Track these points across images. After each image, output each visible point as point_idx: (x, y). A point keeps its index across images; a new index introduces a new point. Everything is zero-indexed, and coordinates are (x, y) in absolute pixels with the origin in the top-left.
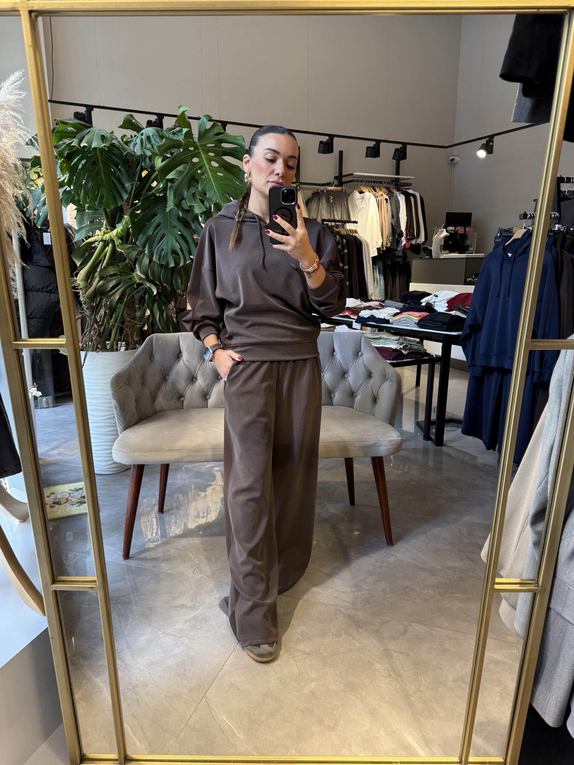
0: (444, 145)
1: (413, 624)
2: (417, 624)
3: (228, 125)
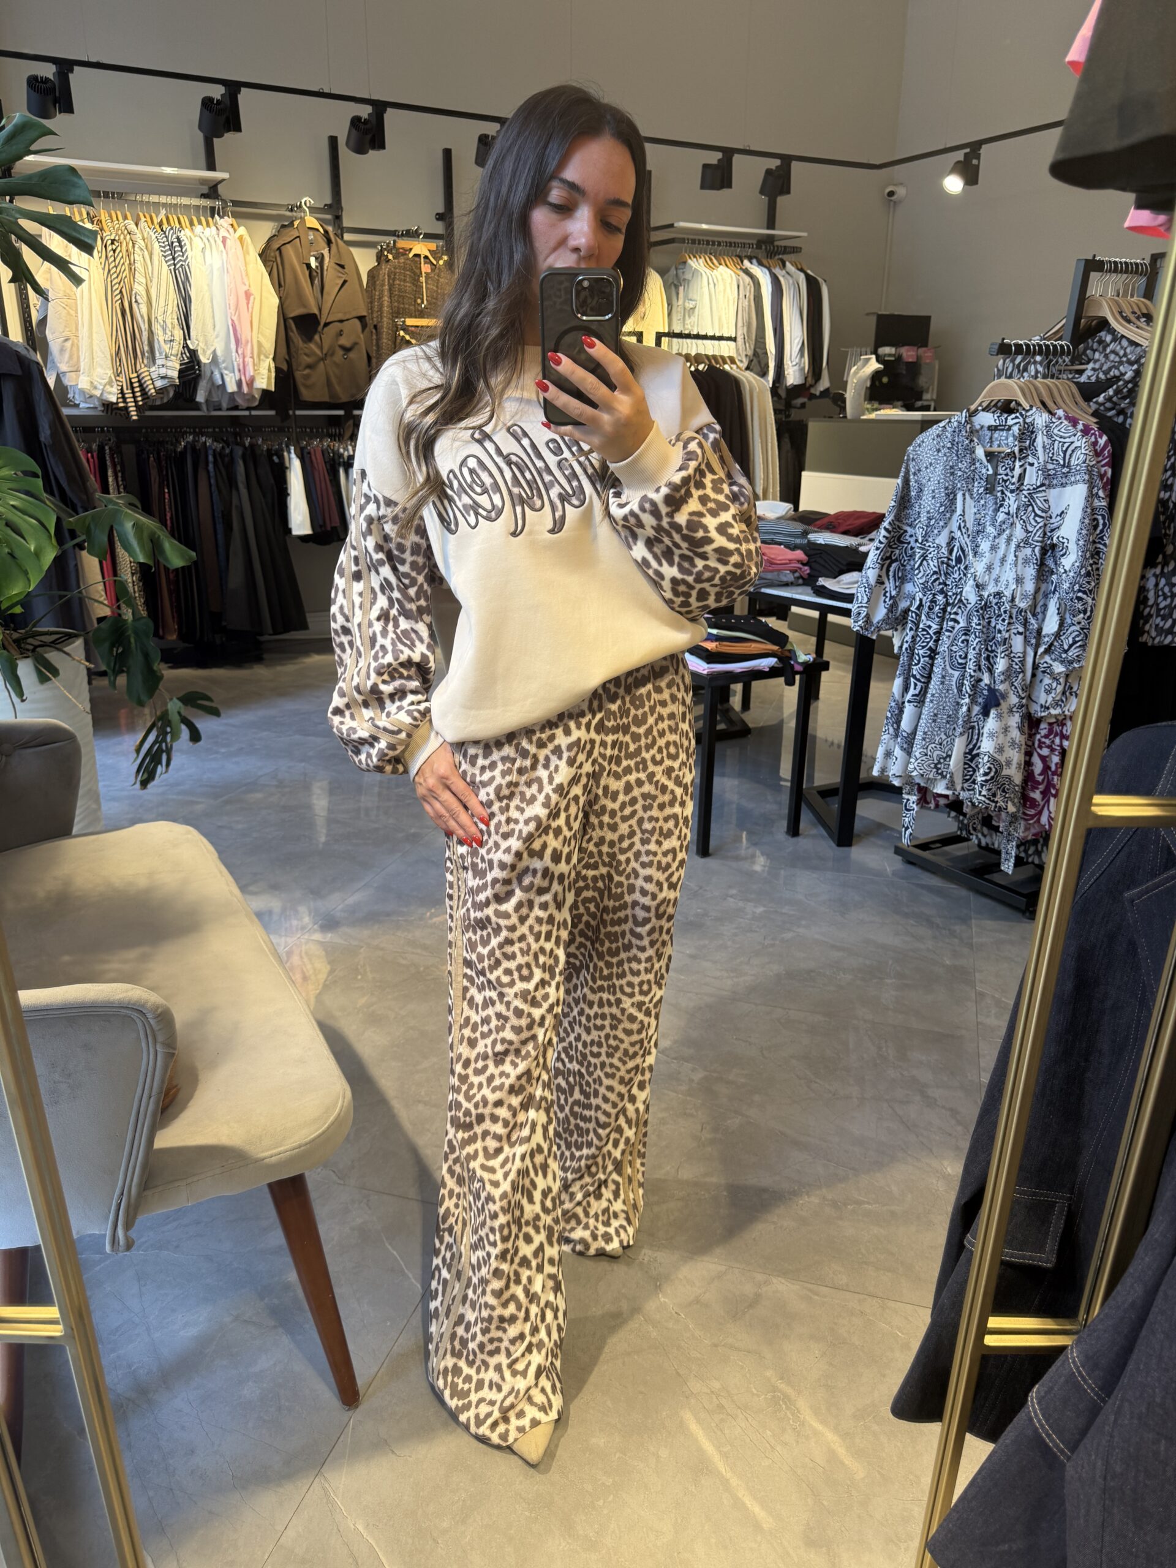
0: (872, 162)
1: (775, 1281)
2: (783, 1280)
3: (389, 110)
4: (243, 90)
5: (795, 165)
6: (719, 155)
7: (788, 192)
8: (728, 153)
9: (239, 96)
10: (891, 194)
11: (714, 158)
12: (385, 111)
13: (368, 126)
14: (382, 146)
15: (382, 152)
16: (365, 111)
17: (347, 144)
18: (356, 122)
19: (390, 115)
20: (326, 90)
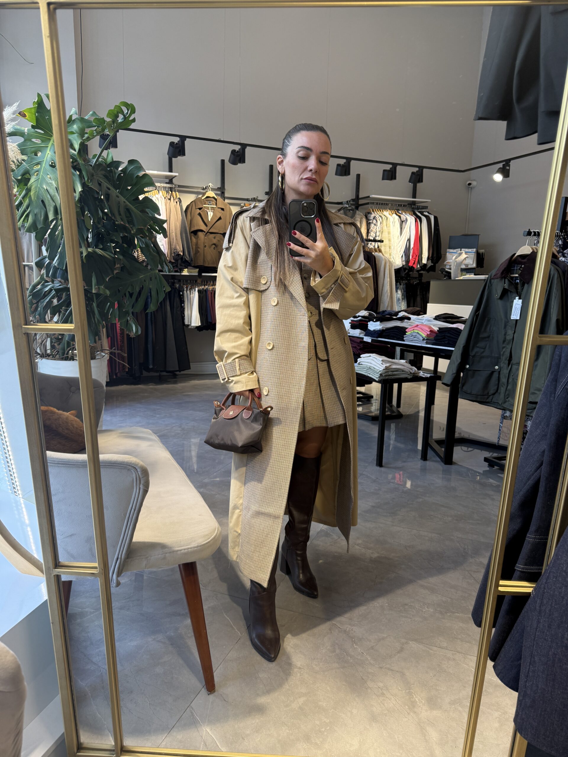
0: (460, 169)
1: (410, 643)
2: (415, 643)
3: (248, 147)
4: (187, 139)
5: (425, 170)
6: (391, 166)
7: (422, 181)
8: (395, 165)
9: (185, 142)
10: (470, 184)
11: (388, 167)
12: (246, 148)
13: (238, 153)
14: (244, 162)
15: (244, 164)
16: (237, 148)
17: (229, 161)
18: (233, 152)
19: (248, 150)
20: (222, 139)
